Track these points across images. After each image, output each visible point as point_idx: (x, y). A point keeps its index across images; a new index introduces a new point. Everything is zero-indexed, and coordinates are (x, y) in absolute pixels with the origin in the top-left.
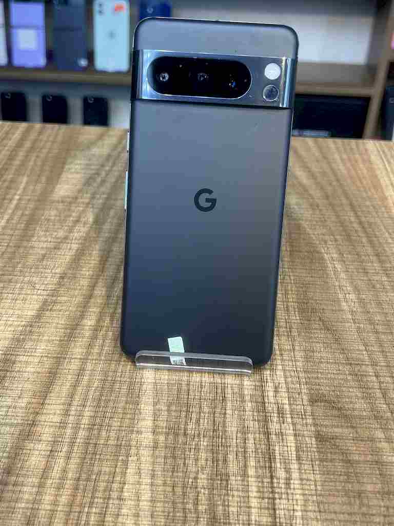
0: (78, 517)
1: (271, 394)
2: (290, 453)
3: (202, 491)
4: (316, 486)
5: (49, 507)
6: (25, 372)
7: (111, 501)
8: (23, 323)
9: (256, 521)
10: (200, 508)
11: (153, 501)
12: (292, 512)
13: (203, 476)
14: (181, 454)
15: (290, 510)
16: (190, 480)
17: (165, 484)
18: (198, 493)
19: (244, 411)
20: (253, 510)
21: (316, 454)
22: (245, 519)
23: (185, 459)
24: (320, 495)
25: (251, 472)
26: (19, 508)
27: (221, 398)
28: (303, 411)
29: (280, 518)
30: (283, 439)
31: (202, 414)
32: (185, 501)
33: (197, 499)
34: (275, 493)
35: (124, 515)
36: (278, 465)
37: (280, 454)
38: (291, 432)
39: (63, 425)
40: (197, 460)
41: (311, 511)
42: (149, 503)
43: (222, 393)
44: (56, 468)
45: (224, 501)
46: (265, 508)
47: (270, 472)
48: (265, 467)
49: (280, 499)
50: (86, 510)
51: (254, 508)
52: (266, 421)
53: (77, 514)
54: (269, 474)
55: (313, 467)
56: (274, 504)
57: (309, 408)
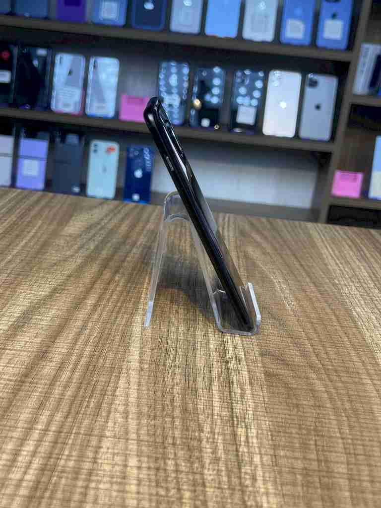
0: (81, 403)
1: (231, 349)
2: (244, 380)
3: (177, 395)
4: (264, 398)
5: (57, 396)
6: (40, 324)
7: (106, 396)
8: (38, 299)
9: (218, 414)
10: (175, 404)
11: (138, 398)
12: (245, 411)
13: (177, 388)
14: (161, 375)
15: (244, 410)
16: (168, 390)
17: (148, 389)
18: (174, 396)
19: (210, 356)
20: (216, 408)
21: (265, 382)
22: (209, 412)
23: (164, 378)
24: (266, 404)
25: (215, 388)
26: (34, 396)
27: (192, 349)
28: (255, 359)
29: (236, 414)
30: (239, 373)
31: (177, 356)
32: (164, 399)
33: (173, 399)
34: (233, 400)
35: (116, 404)
36: (235, 386)
37: (237, 380)
38: (246, 369)
39: (69, 354)
40: (173, 379)
41: (260, 411)
42: (136, 399)
43: (193, 346)
44: (63, 376)
45: (194, 402)
46: (225, 408)
47: (230, 389)
48: (225, 386)
49: (236, 403)
50: (87, 399)
51: (217, 407)
52: (226, 362)
53: (79, 401)
54: (228, 391)
55: (262, 389)
56: (232, 406)
57: (259, 358)
